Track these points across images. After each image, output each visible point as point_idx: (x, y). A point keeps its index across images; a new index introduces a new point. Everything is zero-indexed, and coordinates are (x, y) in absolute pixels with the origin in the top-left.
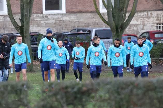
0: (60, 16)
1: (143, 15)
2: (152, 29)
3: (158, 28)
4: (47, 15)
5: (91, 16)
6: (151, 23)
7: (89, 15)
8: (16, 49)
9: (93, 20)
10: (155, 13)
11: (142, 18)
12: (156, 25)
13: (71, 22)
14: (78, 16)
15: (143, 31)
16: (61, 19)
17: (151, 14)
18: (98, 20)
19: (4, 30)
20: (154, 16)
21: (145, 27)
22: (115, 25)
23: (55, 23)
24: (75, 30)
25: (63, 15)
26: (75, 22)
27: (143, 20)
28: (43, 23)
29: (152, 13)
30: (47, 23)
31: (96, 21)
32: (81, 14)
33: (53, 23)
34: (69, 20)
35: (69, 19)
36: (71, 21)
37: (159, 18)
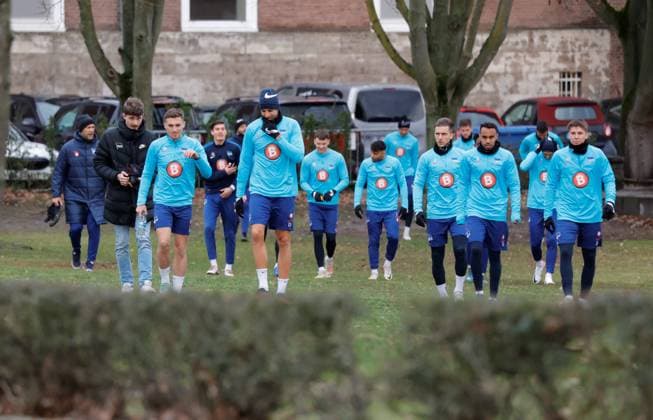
0: (238, 42)
1: (517, 43)
2: (544, 91)
3: (564, 86)
4: (196, 37)
5: (342, 43)
6: (543, 70)
7: (335, 39)
8: (161, 153)
9: (346, 56)
10: (554, 38)
11: (512, 54)
12: (557, 76)
13: (276, 61)
14: (297, 40)
15: (516, 98)
16: (242, 52)
17: (543, 38)
18: (364, 57)
19: (53, 85)
20: (553, 46)
21: (522, 85)
22: (435, 75)
23: (221, 65)
24: (290, 88)
25: (249, 38)
26: (288, 62)
27: (514, 60)
28: (181, 65)
29: (545, 36)
30: (196, 64)
31: (358, 58)
32: (307, 35)
33: (213, 62)
34: (268, 55)
35: (269, 52)
36: (273, 57)
37: (570, 55)
